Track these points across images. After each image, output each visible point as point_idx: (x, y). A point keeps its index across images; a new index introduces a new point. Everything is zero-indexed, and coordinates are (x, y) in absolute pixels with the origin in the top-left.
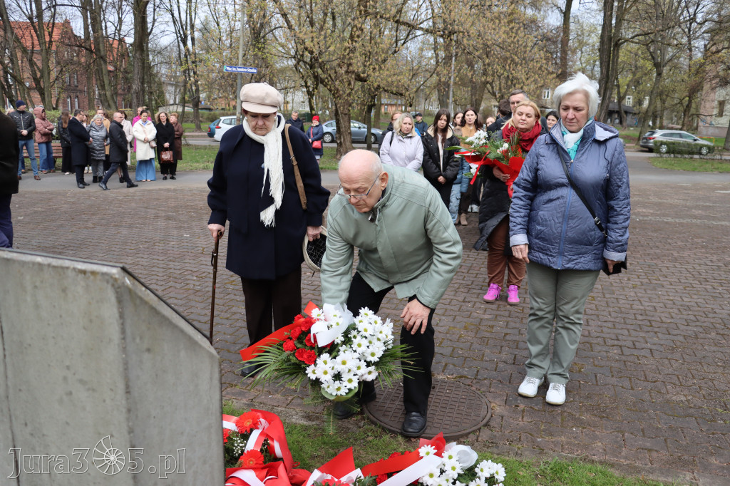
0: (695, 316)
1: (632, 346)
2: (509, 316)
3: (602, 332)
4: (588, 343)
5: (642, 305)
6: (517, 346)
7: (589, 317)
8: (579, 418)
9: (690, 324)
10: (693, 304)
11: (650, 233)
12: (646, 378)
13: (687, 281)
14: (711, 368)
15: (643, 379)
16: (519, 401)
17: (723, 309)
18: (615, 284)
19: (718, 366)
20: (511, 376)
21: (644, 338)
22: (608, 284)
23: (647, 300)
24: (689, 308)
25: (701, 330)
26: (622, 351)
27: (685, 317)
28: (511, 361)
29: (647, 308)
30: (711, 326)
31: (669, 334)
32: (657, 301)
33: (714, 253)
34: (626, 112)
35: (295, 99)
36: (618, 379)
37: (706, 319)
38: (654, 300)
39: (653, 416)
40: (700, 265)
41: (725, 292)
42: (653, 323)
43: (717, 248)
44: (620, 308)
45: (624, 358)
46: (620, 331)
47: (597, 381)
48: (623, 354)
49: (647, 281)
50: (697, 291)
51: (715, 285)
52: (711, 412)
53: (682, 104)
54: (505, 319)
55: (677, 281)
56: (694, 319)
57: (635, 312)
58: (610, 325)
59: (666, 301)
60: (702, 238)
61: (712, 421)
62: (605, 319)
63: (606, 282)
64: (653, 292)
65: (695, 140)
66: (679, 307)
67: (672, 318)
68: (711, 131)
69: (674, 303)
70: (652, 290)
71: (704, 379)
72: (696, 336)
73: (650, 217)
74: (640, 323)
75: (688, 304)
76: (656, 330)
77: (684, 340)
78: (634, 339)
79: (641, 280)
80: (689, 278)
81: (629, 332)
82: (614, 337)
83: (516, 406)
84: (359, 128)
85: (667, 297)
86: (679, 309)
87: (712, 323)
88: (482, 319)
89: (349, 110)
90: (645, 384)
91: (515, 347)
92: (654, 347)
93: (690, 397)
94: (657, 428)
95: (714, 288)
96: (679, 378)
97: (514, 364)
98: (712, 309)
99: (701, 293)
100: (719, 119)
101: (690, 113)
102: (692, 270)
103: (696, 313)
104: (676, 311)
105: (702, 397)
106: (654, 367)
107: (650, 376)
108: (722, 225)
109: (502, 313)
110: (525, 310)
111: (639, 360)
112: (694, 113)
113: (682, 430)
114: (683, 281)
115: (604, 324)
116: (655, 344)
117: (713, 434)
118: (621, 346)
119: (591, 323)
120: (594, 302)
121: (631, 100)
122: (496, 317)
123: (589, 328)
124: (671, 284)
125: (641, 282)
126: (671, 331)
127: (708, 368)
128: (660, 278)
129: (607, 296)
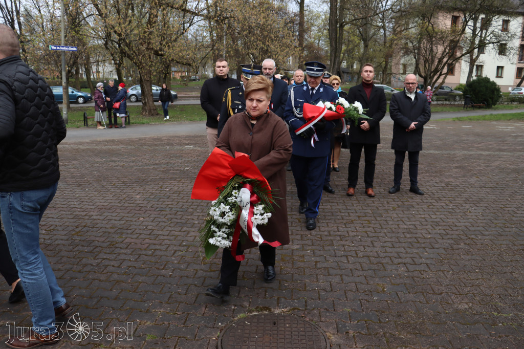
0: (444, 230)
1: (413, 263)
2: (313, 245)
3: (386, 252)
4: (380, 263)
5: (405, 225)
6: (328, 272)
7: (372, 239)
8: (399, 338)
9: (444, 237)
10: (439, 220)
11: (387, 163)
12: (433, 291)
13: (428, 201)
14: (473, 275)
15: (432, 292)
16: (348, 328)
17: (460, 222)
18: (380, 208)
19: (477, 272)
20: (334, 303)
21: (417, 253)
22: (375, 208)
23: (407, 219)
24: (438, 224)
25: (453, 242)
26: (407, 267)
27: (438, 232)
28: (329, 289)
29: (410, 227)
30: (459, 238)
31: (434, 248)
32: (414, 220)
33: (436, 176)
34: (343, 72)
35: (105, 70)
36: (415, 295)
37: (453, 232)
38: (412, 219)
39: (452, 327)
40: (430, 186)
41: (455, 207)
42: (419, 240)
43: (436, 172)
44: (391, 228)
45: (411, 274)
46: (398, 250)
47: (400, 300)
48: (409, 271)
49: (400, 203)
50: (438, 208)
51: (447, 202)
52: (490, 316)
53: (381, 66)
54: (310, 248)
55: (421, 201)
56: (445, 233)
57: (403, 231)
58: (389, 245)
59: (420, 219)
60: (423, 164)
61: (494, 325)
62: (384, 240)
63: (373, 206)
64: (409, 212)
65: (392, 91)
66: (431, 223)
67: (430, 233)
68: (399, 84)
69: (426, 221)
70: (407, 211)
71: (473, 286)
72: (452, 247)
73: (382, 150)
74: (409, 240)
75: (435, 220)
76: (423, 245)
77: (445, 252)
78: (411, 256)
79: (397, 203)
80: (428, 198)
81: (405, 249)
82: (396, 255)
83: (347, 333)
84: (157, 90)
85: (419, 216)
86: (431, 225)
87: (457, 235)
88: (293, 250)
89: (150, 78)
90: (435, 296)
91: (327, 274)
92: (428, 262)
93: (471, 305)
94: (460, 339)
95: (447, 205)
96: (456, 288)
97: (332, 290)
98: (453, 223)
99: (440, 210)
100: (404, 76)
101: (387, 73)
102: (427, 191)
103: (444, 228)
104: (430, 227)
105: (478, 303)
106: (435, 280)
107: (436, 288)
108: (431, 154)
109: (306, 242)
110: (323, 238)
111: (422, 275)
112: (389, 72)
113: (477, 337)
114: (425, 201)
115: (385, 244)
116: (427, 259)
117: (500, 337)
118: (404, 264)
119: (375, 244)
120: (370, 225)
121: (345, 64)
122: (303, 246)
123: (377, 249)
124: (418, 205)
125: (397, 205)
126: (433, 244)
127: (471, 275)
128: (408, 199)
129: (378, 219)
